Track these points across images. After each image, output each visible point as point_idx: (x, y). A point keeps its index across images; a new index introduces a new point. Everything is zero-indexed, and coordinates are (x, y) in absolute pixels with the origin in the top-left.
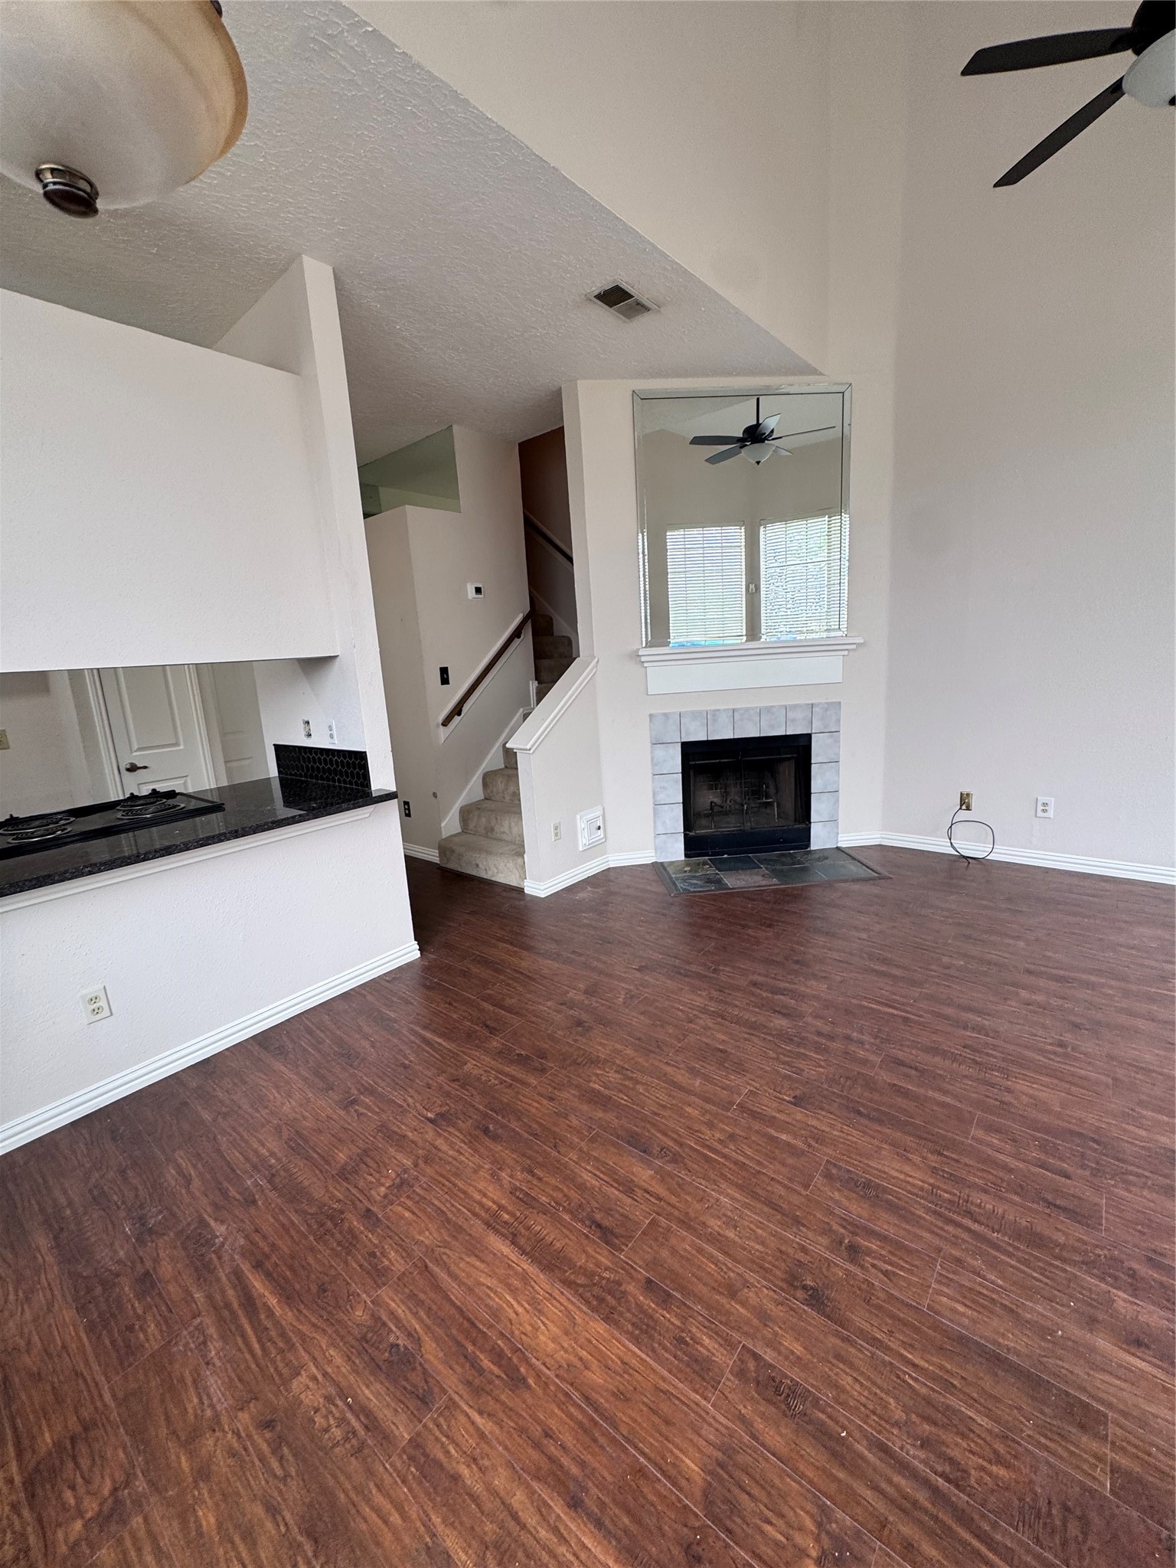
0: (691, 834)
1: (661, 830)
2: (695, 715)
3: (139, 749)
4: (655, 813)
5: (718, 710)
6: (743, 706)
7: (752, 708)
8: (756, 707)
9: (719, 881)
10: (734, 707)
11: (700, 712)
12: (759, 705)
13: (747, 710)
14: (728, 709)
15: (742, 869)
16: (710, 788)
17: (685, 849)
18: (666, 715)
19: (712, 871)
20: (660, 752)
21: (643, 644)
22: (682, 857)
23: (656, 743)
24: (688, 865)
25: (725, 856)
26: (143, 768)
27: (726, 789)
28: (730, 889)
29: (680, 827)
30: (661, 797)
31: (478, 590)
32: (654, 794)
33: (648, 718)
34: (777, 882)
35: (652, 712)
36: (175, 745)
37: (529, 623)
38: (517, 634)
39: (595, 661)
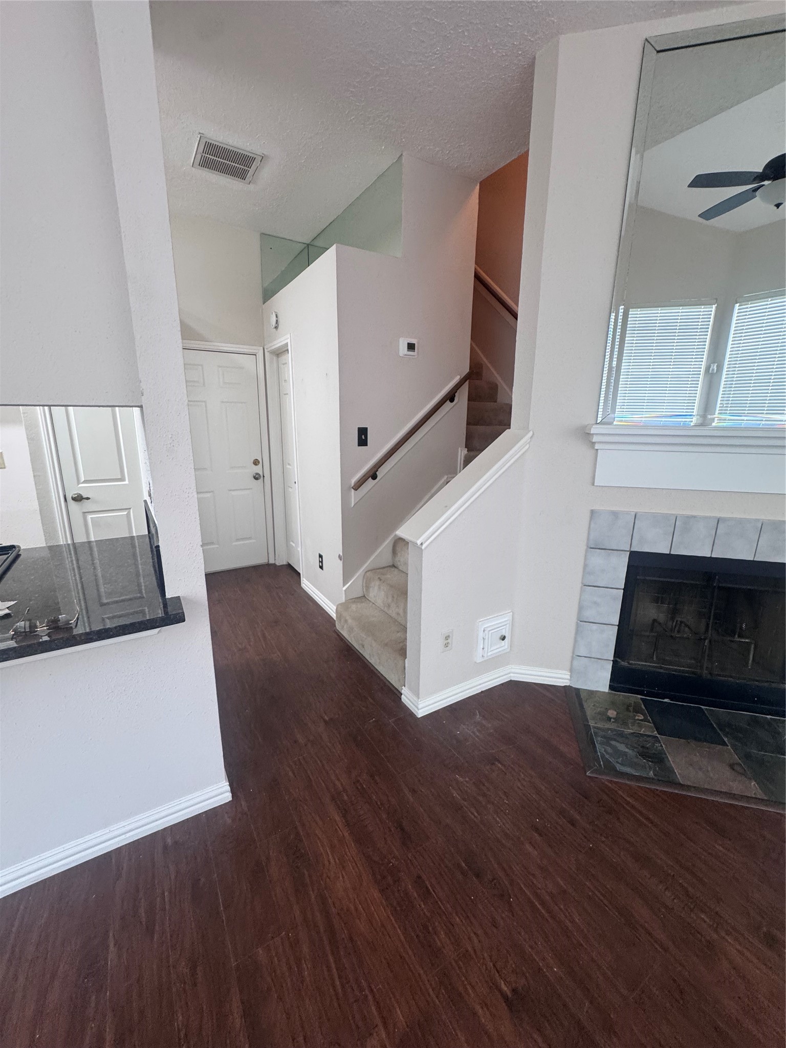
0: (623, 663)
1: (582, 651)
2: (657, 519)
3: (85, 482)
4: (578, 631)
5: (694, 517)
6: (735, 516)
7: (749, 521)
8: (757, 520)
9: (658, 759)
10: (719, 515)
11: (666, 517)
12: (763, 517)
13: (740, 521)
14: (710, 518)
15: (696, 739)
16: (656, 600)
17: (612, 679)
18: (615, 514)
19: (648, 729)
20: (597, 560)
21: (599, 420)
22: (606, 689)
23: (594, 547)
24: (613, 705)
25: (666, 700)
26: (88, 499)
27: (676, 604)
28: (682, 786)
29: (610, 654)
30: (589, 614)
31: (411, 347)
32: (581, 608)
33: (588, 515)
34: (760, 795)
35: (596, 507)
36: (122, 479)
37: (467, 383)
38: (450, 397)
39: (530, 434)
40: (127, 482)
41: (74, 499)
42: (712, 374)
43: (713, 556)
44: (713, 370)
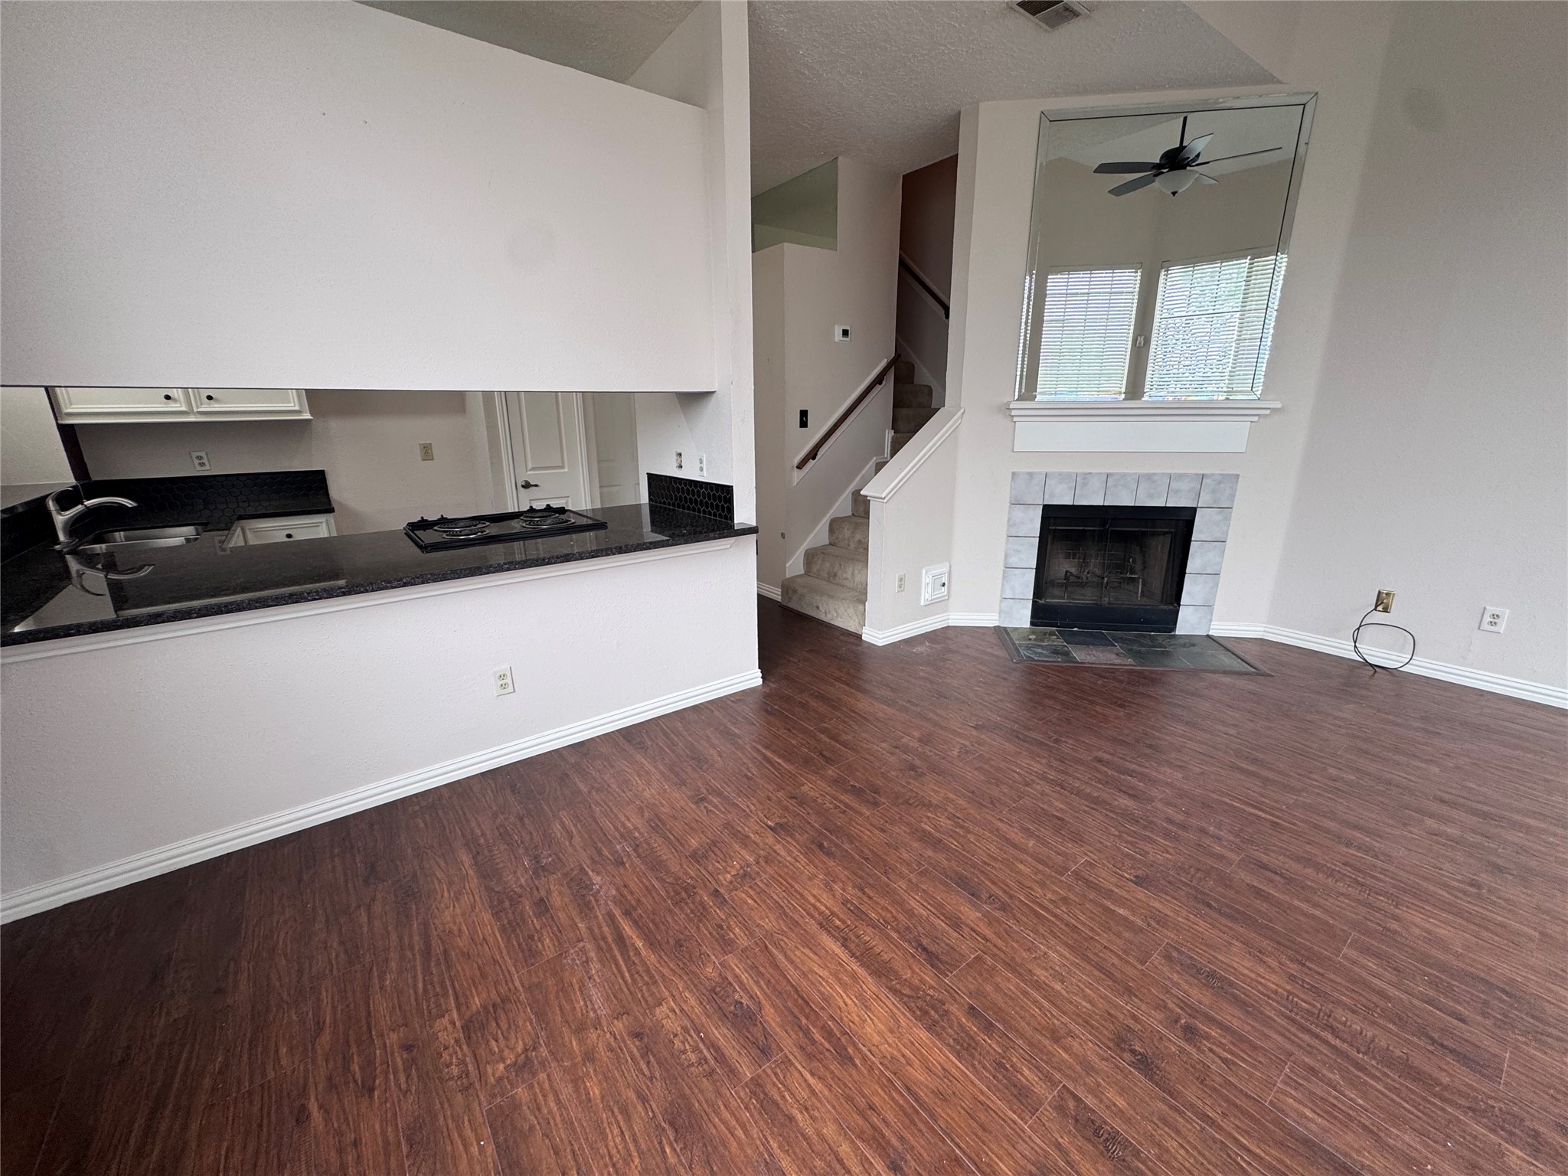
0: (1040, 601)
1: (1008, 594)
2: (1063, 477)
3: (533, 469)
4: (1004, 577)
5: (1090, 473)
6: (1119, 471)
7: (1129, 474)
8: (1135, 474)
9: (1067, 654)
10: (1108, 471)
11: (1069, 474)
12: (1139, 471)
13: (1124, 475)
14: (1101, 473)
15: (1093, 644)
16: (1068, 556)
17: (1032, 617)
18: (1031, 475)
19: (1059, 642)
20: (1019, 513)
21: (1016, 397)
22: (1028, 625)
23: (1016, 503)
24: (1033, 633)
25: (1075, 629)
26: (536, 486)
27: (1084, 559)
28: (1078, 663)
29: (1030, 593)
30: (1014, 561)
31: (845, 333)
32: (1006, 556)
33: (1010, 476)
34: (1133, 662)
35: (1015, 470)
36: (562, 467)
37: (893, 369)
38: (879, 380)
39: (962, 410)
40: (566, 470)
41: (523, 486)
42: (1139, 347)
43: (1106, 504)
44: (1140, 343)
